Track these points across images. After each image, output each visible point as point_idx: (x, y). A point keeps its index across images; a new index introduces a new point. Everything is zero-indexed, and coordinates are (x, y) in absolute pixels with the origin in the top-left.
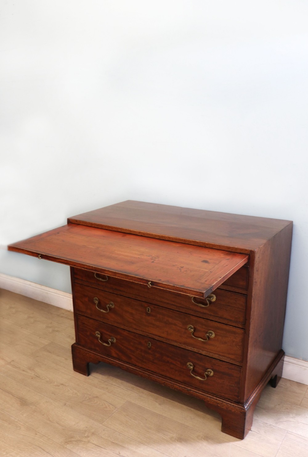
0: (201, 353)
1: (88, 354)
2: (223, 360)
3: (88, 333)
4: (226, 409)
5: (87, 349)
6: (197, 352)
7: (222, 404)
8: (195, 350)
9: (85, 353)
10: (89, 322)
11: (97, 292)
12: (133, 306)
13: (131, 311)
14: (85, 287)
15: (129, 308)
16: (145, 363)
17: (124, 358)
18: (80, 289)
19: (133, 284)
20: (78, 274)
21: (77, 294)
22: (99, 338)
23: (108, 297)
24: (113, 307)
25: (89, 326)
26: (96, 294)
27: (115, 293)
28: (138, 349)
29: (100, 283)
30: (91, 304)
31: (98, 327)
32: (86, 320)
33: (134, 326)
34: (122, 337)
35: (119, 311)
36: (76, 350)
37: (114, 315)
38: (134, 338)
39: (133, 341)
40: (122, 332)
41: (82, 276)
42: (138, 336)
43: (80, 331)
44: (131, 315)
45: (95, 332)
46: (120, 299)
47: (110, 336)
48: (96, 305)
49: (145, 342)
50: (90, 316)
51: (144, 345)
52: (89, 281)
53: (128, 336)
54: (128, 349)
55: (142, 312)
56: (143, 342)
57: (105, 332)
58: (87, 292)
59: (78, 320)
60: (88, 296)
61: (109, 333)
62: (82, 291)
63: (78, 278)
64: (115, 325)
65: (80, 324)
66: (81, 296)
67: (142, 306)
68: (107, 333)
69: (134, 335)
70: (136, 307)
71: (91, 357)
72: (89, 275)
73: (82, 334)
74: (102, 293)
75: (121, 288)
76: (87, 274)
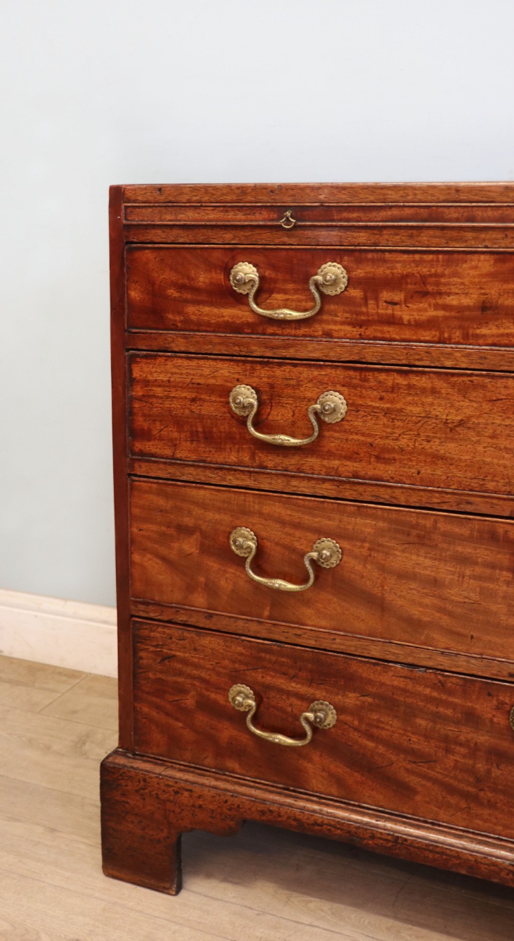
1: (186, 794)
3: (190, 701)
5: (180, 770)
9: (171, 789)
10: (195, 650)
11: (252, 504)
12: (445, 546)
13: (428, 572)
14: (188, 490)
15: (418, 555)
16: (491, 805)
17: (374, 793)
18: (161, 502)
19: (453, 440)
20: (155, 432)
21: (145, 526)
22: (249, 716)
23: (307, 519)
24: (334, 561)
25: (196, 666)
26: (242, 514)
27: (347, 495)
28: (453, 747)
29: (271, 461)
30: (213, 565)
31: (243, 667)
32: (181, 642)
33: (442, 641)
34: (374, 696)
35: (362, 577)
36: (123, 783)
37: (335, 600)
38: (435, 694)
39: (433, 708)
40: (372, 676)
41: (176, 439)
42: (461, 683)
43: (148, 693)
44: (425, 591)
45: (228, 691)
46: (374, 522)
47: (309, 700)
48: (249, 560)
49: (497, 708)
50: (203, 622)
51: (491, 721)
52: (209, 459)
53: (404, 691)
54: (398, 749)
55: (493, 566)
56: (484, 707)
57: (281, 682)
58: (197, 511)
59: (141, 642)
60: (201, 529)
61: (299, 686)
62: (167, 512)
63: (154, 450)
64: (339, 644)
65: (151, 661)
66: (164, 534)
67: (493, 537)
68: (290, 689)
69: (440, 682)
70: (459, 549)
71: (200, 806)
72: (211, 432)
73: (158, 708)
74: (277, 504)
75: (381, 470)
76: (200, 429)
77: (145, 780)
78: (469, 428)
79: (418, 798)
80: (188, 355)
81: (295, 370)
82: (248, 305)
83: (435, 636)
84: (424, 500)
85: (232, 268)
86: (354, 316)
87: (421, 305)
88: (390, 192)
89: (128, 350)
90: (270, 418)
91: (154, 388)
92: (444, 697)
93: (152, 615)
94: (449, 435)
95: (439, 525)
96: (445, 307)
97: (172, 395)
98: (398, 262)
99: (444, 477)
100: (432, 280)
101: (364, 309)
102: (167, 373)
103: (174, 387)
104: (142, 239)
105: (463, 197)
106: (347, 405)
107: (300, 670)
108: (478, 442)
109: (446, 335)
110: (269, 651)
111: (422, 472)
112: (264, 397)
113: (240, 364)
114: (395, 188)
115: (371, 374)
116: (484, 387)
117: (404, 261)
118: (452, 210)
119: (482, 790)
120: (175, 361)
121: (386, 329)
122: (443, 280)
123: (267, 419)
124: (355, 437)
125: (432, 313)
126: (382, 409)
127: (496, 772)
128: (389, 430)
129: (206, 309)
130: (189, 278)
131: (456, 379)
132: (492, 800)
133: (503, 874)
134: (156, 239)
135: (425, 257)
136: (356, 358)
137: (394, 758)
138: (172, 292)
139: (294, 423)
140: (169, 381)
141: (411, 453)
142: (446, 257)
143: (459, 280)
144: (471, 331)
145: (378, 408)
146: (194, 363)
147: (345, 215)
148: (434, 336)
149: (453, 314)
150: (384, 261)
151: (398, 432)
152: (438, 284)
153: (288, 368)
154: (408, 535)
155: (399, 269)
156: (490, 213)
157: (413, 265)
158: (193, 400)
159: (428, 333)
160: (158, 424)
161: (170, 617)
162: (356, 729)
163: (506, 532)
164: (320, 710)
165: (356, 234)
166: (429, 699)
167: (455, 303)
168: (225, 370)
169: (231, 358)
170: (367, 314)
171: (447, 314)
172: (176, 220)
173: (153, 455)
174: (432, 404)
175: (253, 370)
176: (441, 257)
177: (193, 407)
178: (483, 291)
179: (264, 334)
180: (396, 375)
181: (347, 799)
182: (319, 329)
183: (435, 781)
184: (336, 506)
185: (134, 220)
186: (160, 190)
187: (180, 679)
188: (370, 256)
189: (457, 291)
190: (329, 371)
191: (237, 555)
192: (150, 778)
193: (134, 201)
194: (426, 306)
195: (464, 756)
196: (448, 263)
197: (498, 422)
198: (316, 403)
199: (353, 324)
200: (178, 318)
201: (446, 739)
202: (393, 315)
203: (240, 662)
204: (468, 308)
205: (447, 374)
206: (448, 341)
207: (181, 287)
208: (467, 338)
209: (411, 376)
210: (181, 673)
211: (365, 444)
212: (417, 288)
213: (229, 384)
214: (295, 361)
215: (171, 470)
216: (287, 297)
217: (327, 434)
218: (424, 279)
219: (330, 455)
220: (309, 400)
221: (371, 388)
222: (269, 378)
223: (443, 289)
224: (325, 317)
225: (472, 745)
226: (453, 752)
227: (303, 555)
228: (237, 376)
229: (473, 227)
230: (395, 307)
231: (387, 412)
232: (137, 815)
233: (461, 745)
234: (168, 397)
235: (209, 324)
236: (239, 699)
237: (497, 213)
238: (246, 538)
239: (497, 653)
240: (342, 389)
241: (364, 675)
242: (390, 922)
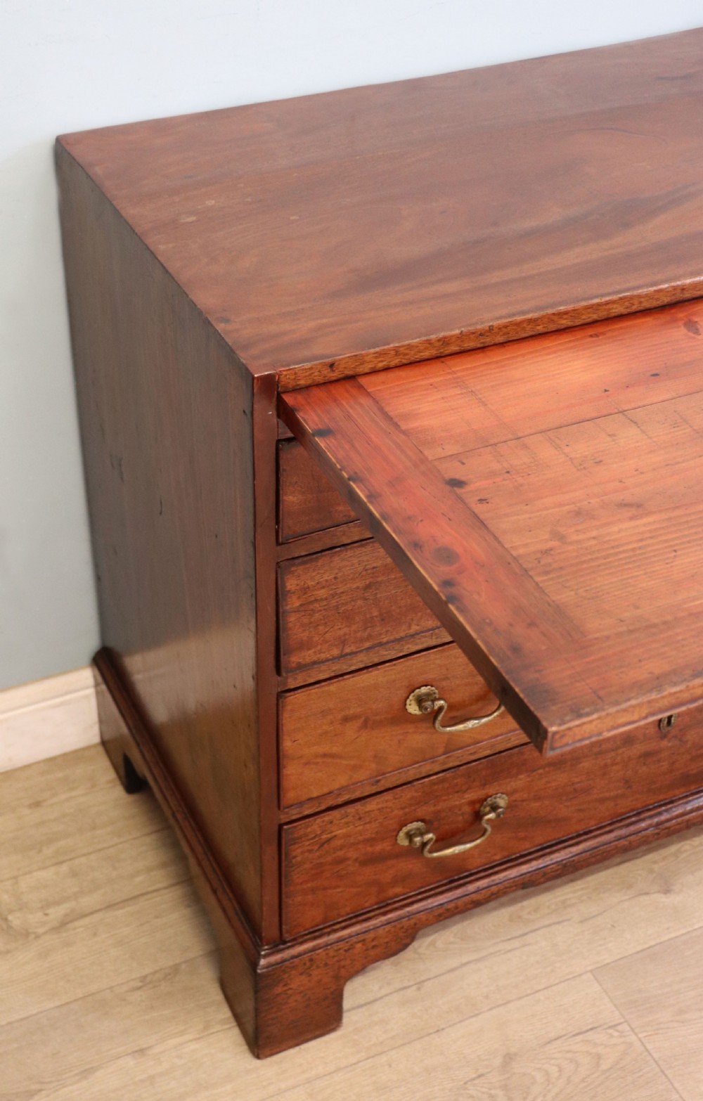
22: (428, 847)
36: (285, 976)
43: (302, 883)
50: (370, 791)
51: (645, 734)
57: (455, 800)
59: (294, 844)
61: (472, 794)
64: (514, 741)
68: (463, 801)
73: (314, 890)
76: (375, 613)
80: (361, 543)
91: (315, 592)
93: (306, 813)
97: (340, 591)
103: (343, 581)
107: (474, 781)
110: (442, 781)
120: (344, 554)
127: (642, 769)
140: (335, 578)
146: (368, 549)
158: (367, 587)
160: (321, 628)
161: (328, 805)
162: (526, 800)
173: (314, 663)
177: (366, 595)
187: (342, 853)
192: (318, 954)
195: (618, 771)
201: (605, 767)
203: (411, 805)
210: (342, 847)
225: (626, 759)
226: (609, 773)
232: (300, 992)
233: (617, 764)
234: (334, 595)
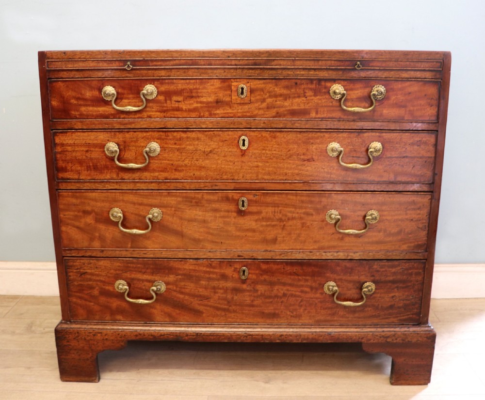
0: (352, 258)
1: (99, 335)
2: (394, 258)
3: (96, 292)
4: (401, 342)
5: (95, 325)
6: (343, 258)
7: (394, 335)
8: (341, 255)
9: (91, 334)
10: (97, 268)
11: (119, 197)
12: (208, 205)
13: (201, 218)
14: (87, 194)
15: (196, 211)
16: (235, 311)
17: (185, 317)
18: (74, 201)
19: (208, 159)
20: (69, 168)
21: (67, 213)
22: (126, 294)
23: (145, 201)
24: (159, 218)
25: (98, 275)
26: (114, 202)
27: (163, 187)
28: (217, 290)
29: (126, 176)
30: (102, 227)
31: (120, 272)
32: (89, 265)
33: (209, 246)
34: (182, 275)
35: (172, 223)
36: (67, 336)
37: (161, 235)
38: (208, 270)
39: (207, 276)
40: (180, 267)
41: (79, 170)
42: (219, 263)
43: (75, 292)
44: (200, 226)
45: (114, 284)
46: (176, 199)
47: (152, 282)
48: (120, 222)
49: (234, 271)
50: (99, 254)
51: (232, 277)
52: (96, 178)
53: (194, 270)
54: (194, 296)
55: (228, 211)
56: (229, 271)
57: (140, 276)
58: (92, 203)
59: (69, 269)
60: (95, 211)
61: (147, 276)
62: (77, 205)
63: (69, 177)
64: (164, 255)
65: (75, 277)
66: (76, 216)
67: (227, 199)
68: (144, 278)
69: (210, 264)
70: (214, 206)
71: (106, 339)
72: (97, 166)
73: (81, 298)
74: (131, 195)
75: (178, 175)
76: (91, 165)
77: (78, 333)
78: (214, 154)
79: (204, 315)
80: (83, 130)
81: (135, 134)
82: (111, 105)
83: (206, 244)
84: (197, 187)
85: (102, 89)
86: (161, 108)
87: (191, 102)
88: (174, 53)
89: (52, 130)
90: (125, 156)
91: (66, 147)
92: (212, 270)
93: (73, 255)
94: (206, 157)
95: (204, 196)
96: (201, 102)
97: (76, 150)
98: (180, 83)
99: (205, 176)
100: (195, 91)
101: (165, 105)
102: (73, 139)
103: (77, 146)
104: (56, 76)
105: (206, 55)
106: (160, 147)
107: (147, 269)
108: (218, 159)
109: (202, 114)
110: (132, 263)
111: (196, 174)
112: (122, 147)
113: (109, 133)
114: (176, 52)
115: (170, 133)
116: (219, 135)
117: (182, 83)
118: (202, 61)
119: (230, 306)
120: (76, 134)
121: (176, 113)
122: (199, 91)
123: (123, 157)
124: (165, 162)
125: (195, 105)
126: (176, 148)
127: (235, 298)
128: (179, 157)
129: (91, 108)
130: (81, 94)
131: (207, 133)
132: (235, 309)
133: (242, 338)
134: (64, 76)
135: (191, 81)
136: (163, 127)
137: (192, 300)
138: (73, 101)
139: (136, 158)
140: (74, 143)
141: (190, 166)
142: (200, 81)
143: (206, 91)
144: (212, 112)
145: (174, 148)
146: (86, 134)
147: (155, 63)
148: (197, 115)
149: (204, 105)
150: (173, 83)
151: (184, 158)
152: (197, 92)
153: (131, 133)
154: (191, 202)
155: (180, 87)
156: (218, 62)
157: (186, 85)
158: (87, 151)
159: (194, 114)
160: (70, 164)
161: (83, 255)
162: (175, 291)
163: (233, 196)
164: (158, 285)
165: (160, 72)
166: (206, 272)
167: (205, 100)
168: (102, 136)
169: (104, 130)
170: (167, 107)
171: (202, 105)
172: (74, 67)
173: (68, 179)
174: (198, 145)
175: (115, 135)
176: (198, 81)
177: (87, 155)
178: (216, 95)
179: (119, 118)
180: (181, 133)
181: (173, 321)
182: (145, 114)
183: (210, 306)
184: (158, 193)
185: (52, 68)
186: (65, 53)
187: (90, 283)
188: (167, 81)
189: (205, 95)
190: (151, 133)
191: (114, 221)
192: (81, 331)
193: (52, 59)
194: (193, 102)
195: (222, 294)
196: (201, 83)
197: (226, 150)
198: (146, 148)
199: (161, 112)
200: (77, 113)
201: (214, 288)
202: (178, 107)
203: (119, 270)
204: (211, 102)
205: (203, 131)
206: (203, 117)
207: (78, 99)
208: (211, 115)
209: (188, 133)
210: (90, 280)
211: (169, 164)
212: (188, 94)
213: (104, 143)
214: (135, 130)
215: (78, 185)
216: (130, 101)
217: (152, 161)
218: (191, 91)
219: (154, 171)
220: (143, 147)
221: (170, 139)
222: (123, 138)
223: (200, 95)
224: (148, 109)
225: (225, 288)
226: (217, 293)
227: (145, 217)
228: (107, 139)
229: (211, 68)
230: (180, 103)
231: (178, 150)
232: (75, 350)
233: (220, 289)
234: (74, 151)
235: (93, 115)
236: (120, 286)
237: (221, 62)
238: (117, 213)
239: (232, 248)
240: (157, 141)
241: (177, 266)
242: (194, 371)
